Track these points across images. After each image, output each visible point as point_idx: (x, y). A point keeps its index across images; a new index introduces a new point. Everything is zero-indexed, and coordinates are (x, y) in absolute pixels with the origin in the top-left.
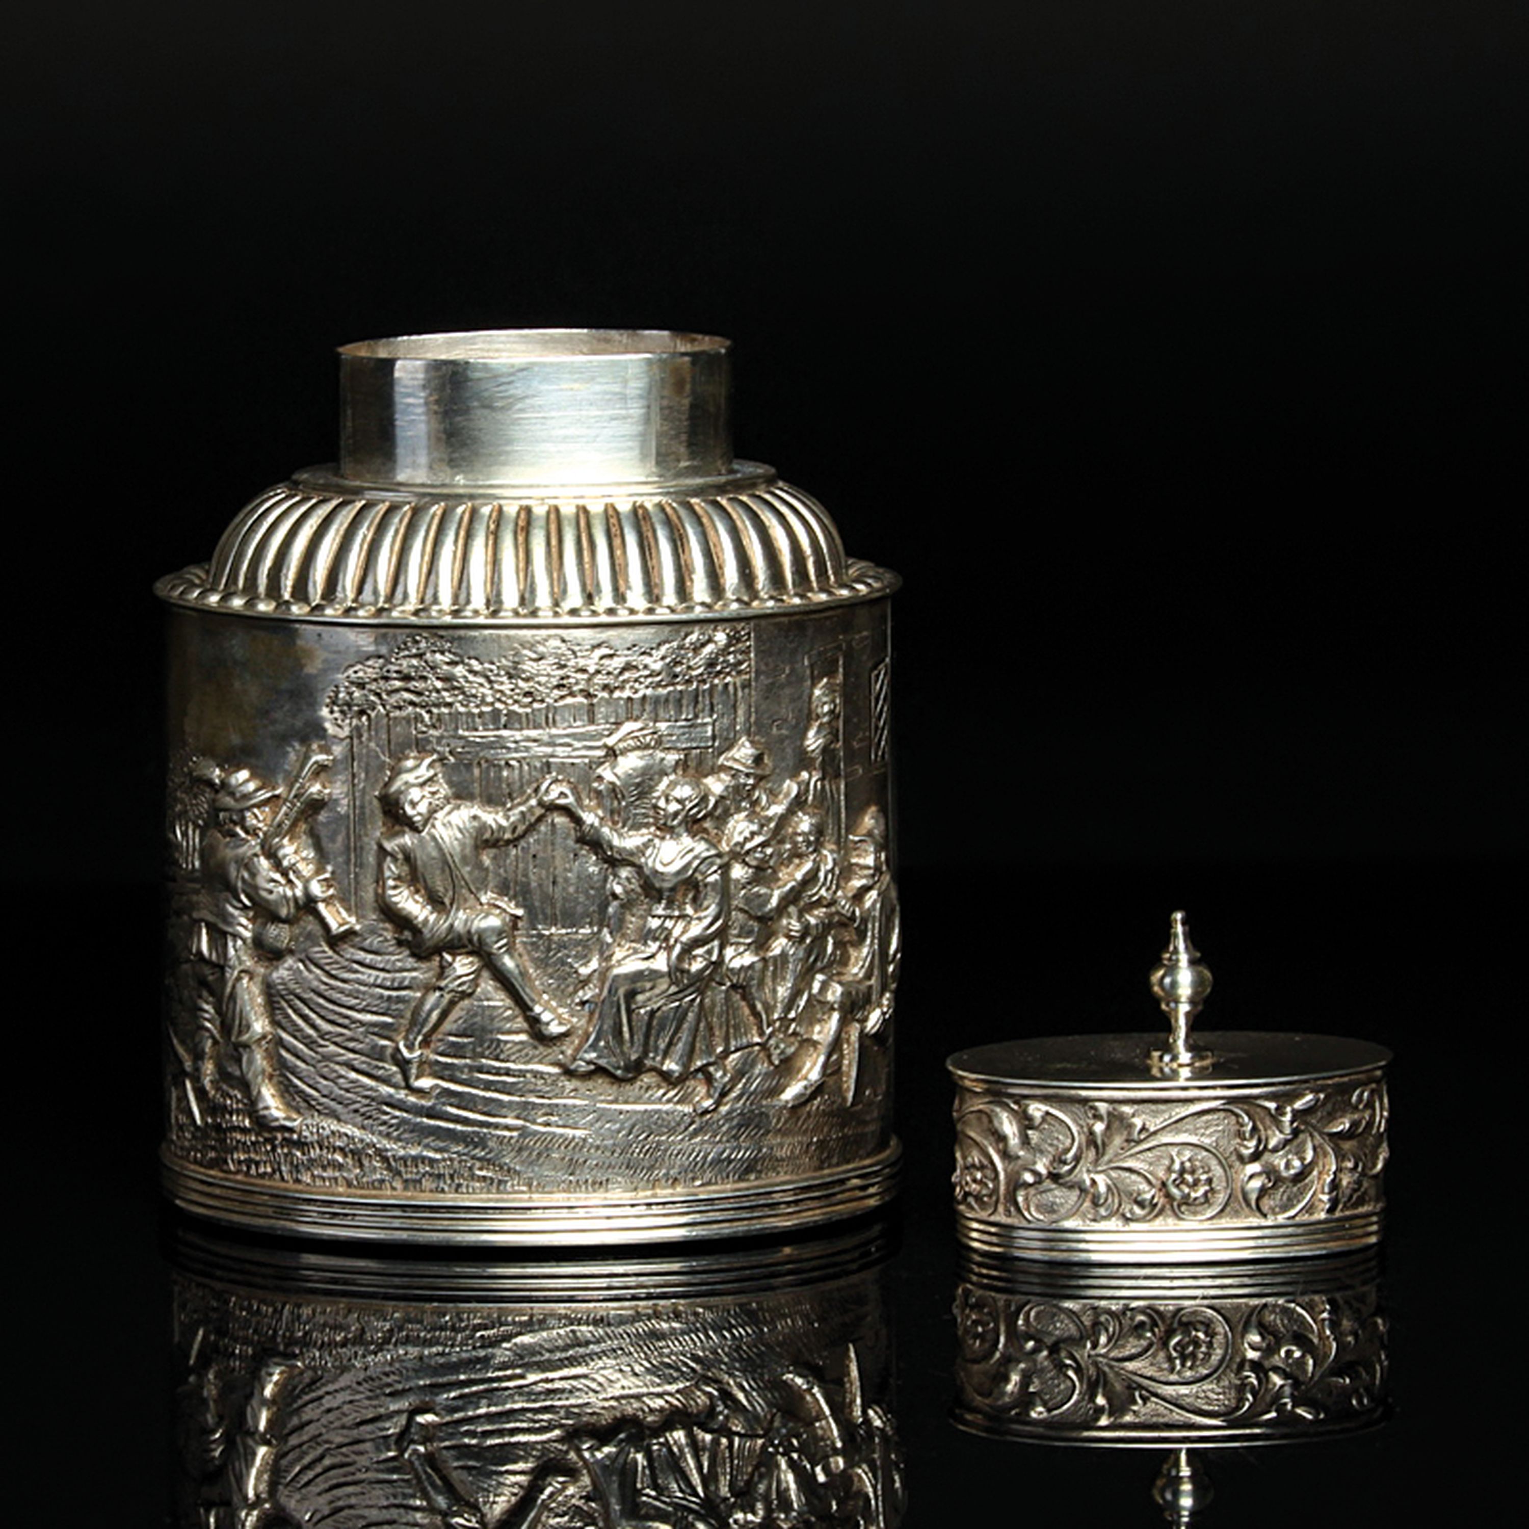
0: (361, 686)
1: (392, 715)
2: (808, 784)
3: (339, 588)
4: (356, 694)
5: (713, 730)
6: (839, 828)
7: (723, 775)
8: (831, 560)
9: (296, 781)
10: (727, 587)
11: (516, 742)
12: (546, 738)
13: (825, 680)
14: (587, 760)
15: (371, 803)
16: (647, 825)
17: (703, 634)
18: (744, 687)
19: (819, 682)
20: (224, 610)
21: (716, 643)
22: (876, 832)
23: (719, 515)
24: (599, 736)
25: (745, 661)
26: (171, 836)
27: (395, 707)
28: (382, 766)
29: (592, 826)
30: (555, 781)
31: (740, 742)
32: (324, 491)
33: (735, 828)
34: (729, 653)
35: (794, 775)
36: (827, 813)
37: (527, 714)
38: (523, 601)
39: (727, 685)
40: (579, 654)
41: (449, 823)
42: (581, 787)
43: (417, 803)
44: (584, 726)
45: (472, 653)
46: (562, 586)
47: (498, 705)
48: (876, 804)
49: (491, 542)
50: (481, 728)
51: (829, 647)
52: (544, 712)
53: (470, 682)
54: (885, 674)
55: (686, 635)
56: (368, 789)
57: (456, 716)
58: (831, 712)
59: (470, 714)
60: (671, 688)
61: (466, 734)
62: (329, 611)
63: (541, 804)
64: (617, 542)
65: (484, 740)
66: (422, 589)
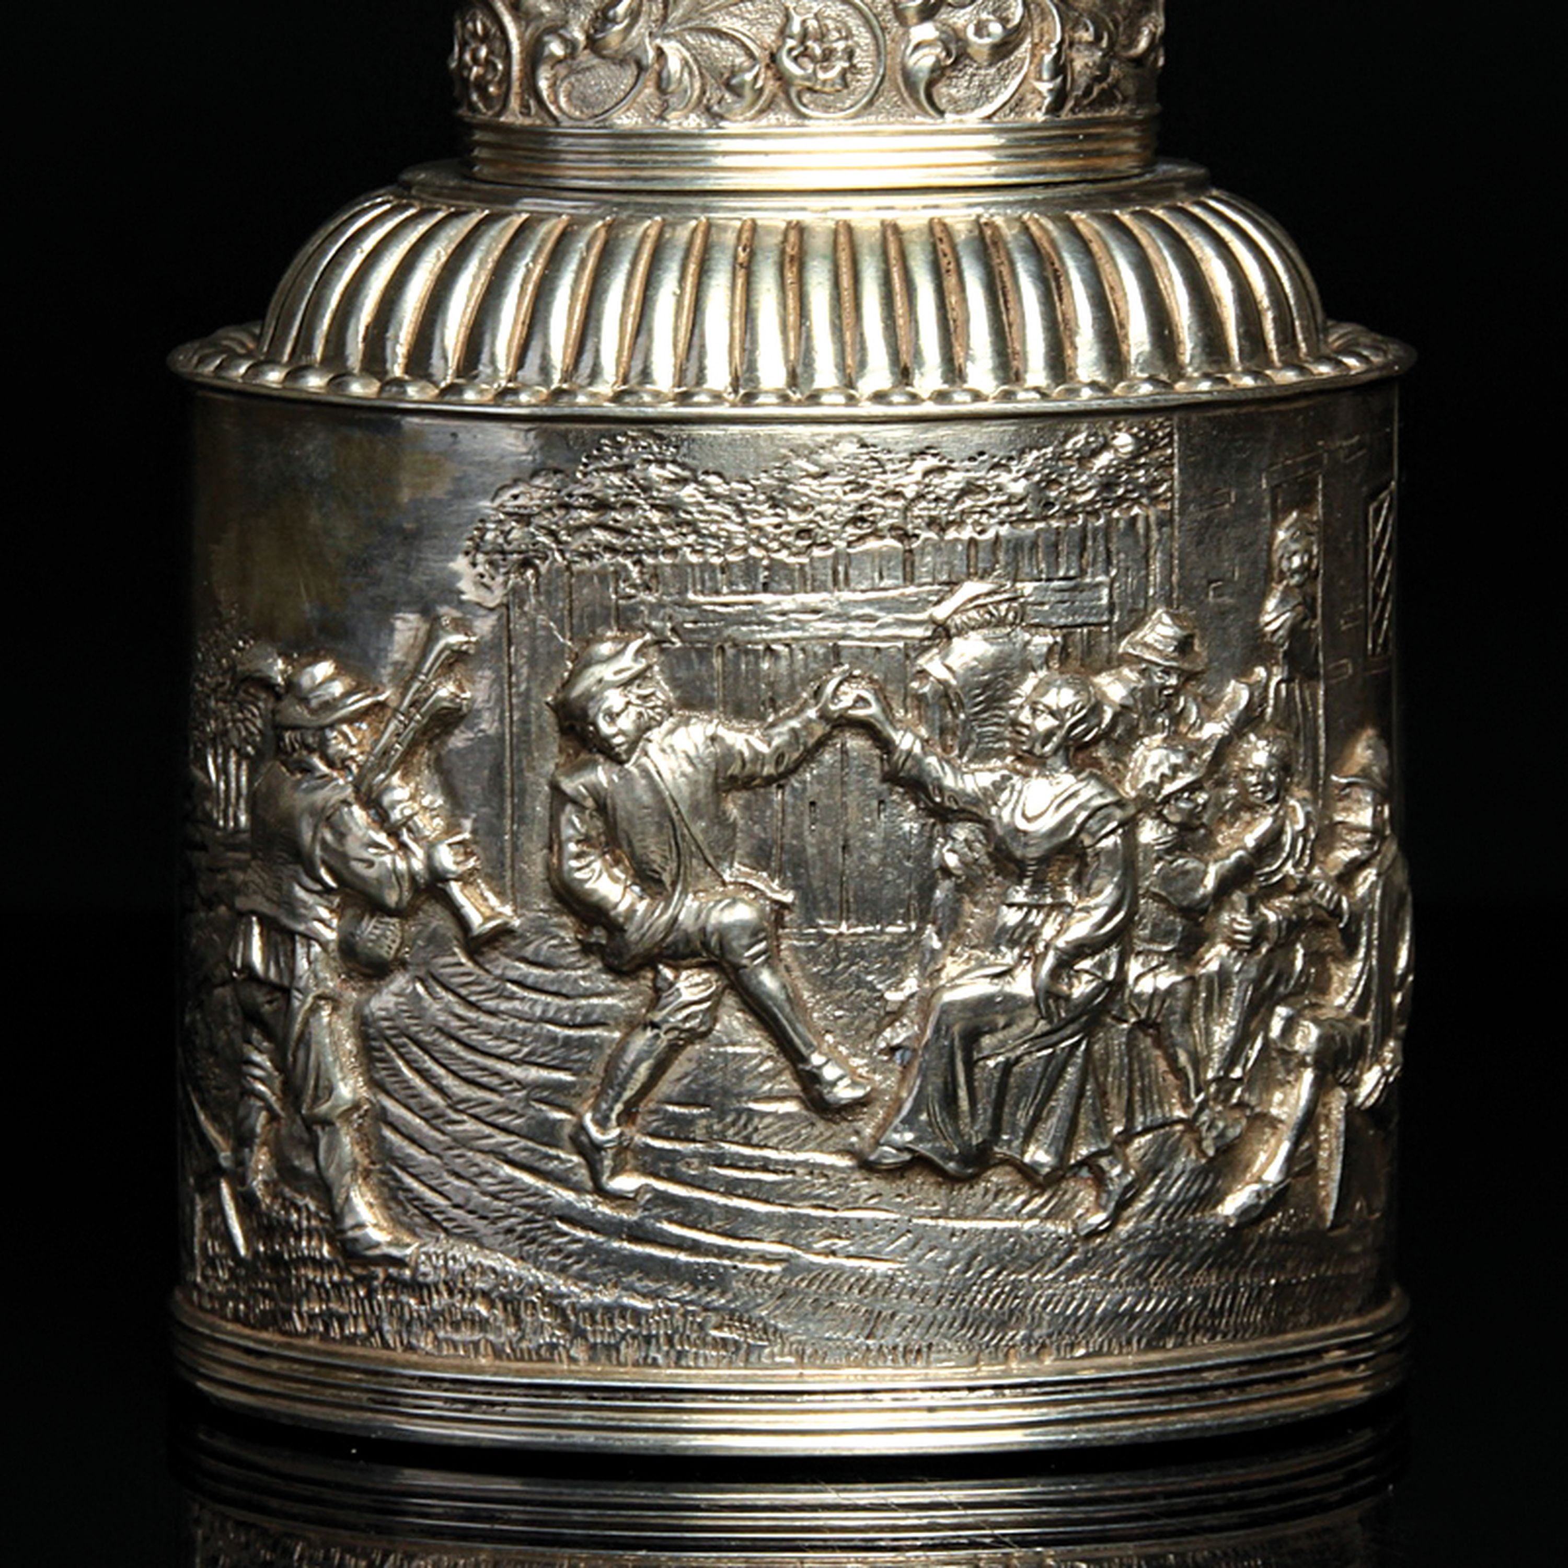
0: (524, 519)
1: (576, 568)
2: (1266, 687)
3: (485, 357)
4: (515, 534)
5: (1111, 596)
6: (1316, 763)
7: (1126, 671)
8: (1301, 318)
9: (414, 678)
10: (1132, 359)
11: (783, 613)
12: (833, 608)
13: (1295, 514)
14: (901, 644)
15: (539, 715)
16: (1001, 754)
17: (1095, 435)
18: (1161, 524)
19: (1284, 519)
20: (293, 395)
21: (1116, 451)
22: (1376, 769)
23: (1118, 239)
24: (922, 603)
25: (1164, 480)
26: (199, 774)
27: (581, 554)
28: (558, 654)
29: (909, 753)
30: (849, 678)
31: (1154, 616)
32: (458, 198)
33: (1145, 759)
34: (1138, 467)
35: (1243, 672)
36: (1297, 735)
37: (802, 566)
38: (793, 379)
39: (1134, 519)
40: (889, 467)
41: (672, 746)
42: (890, 688)
43: (618, 715)
44: (896, 587)
45: (711, 466)
46: (858, 357)
47: (754, 551)
48: (1374, 726)
49: (740, 282)
50: (725, 590)
51: (1299, 459)
52: (830, 563)
53: (709, 513)
54: (1389, 508)
55: (1067, 437)
56: (534, 692)
57: (681, 570)
58: (1304, 568)
59: (706, 566)
60: (1039, 525)
61: (701, 599)
62: (470, 395)
63: (824, 716)
64: (951, 281)
65: (730, 610)
66: (624, 359)
